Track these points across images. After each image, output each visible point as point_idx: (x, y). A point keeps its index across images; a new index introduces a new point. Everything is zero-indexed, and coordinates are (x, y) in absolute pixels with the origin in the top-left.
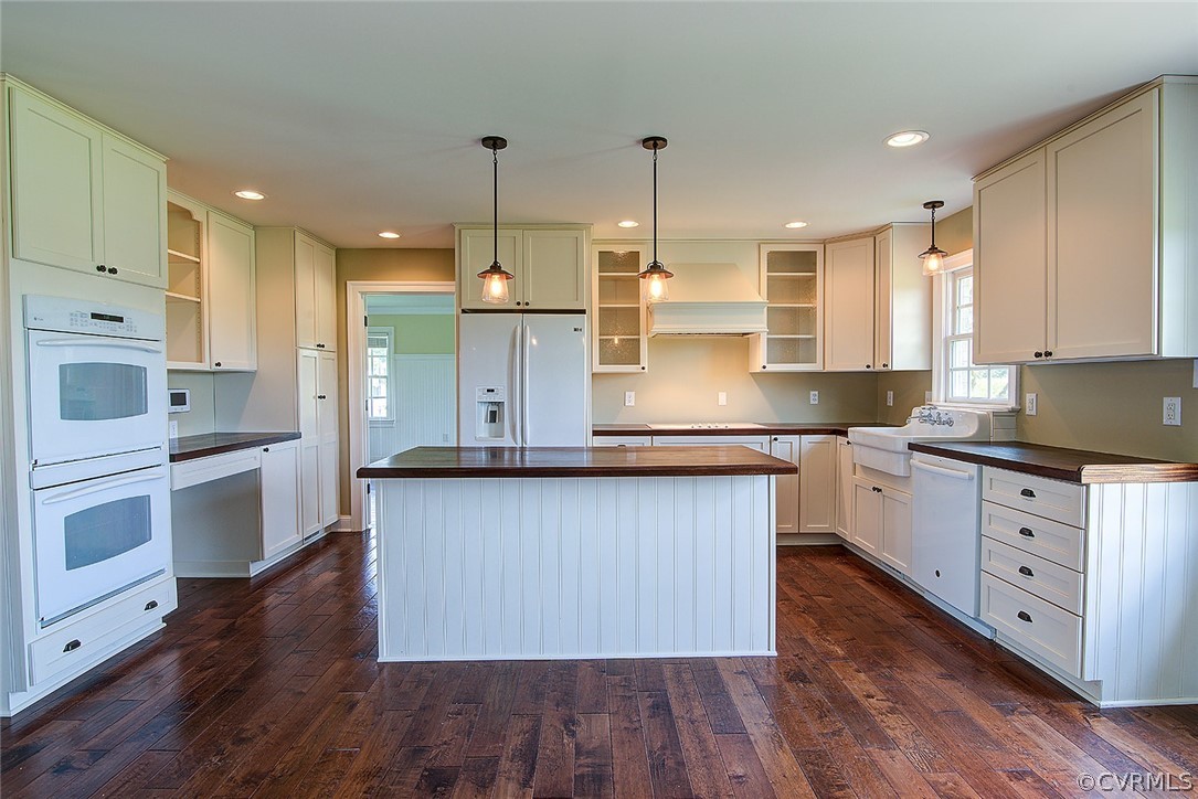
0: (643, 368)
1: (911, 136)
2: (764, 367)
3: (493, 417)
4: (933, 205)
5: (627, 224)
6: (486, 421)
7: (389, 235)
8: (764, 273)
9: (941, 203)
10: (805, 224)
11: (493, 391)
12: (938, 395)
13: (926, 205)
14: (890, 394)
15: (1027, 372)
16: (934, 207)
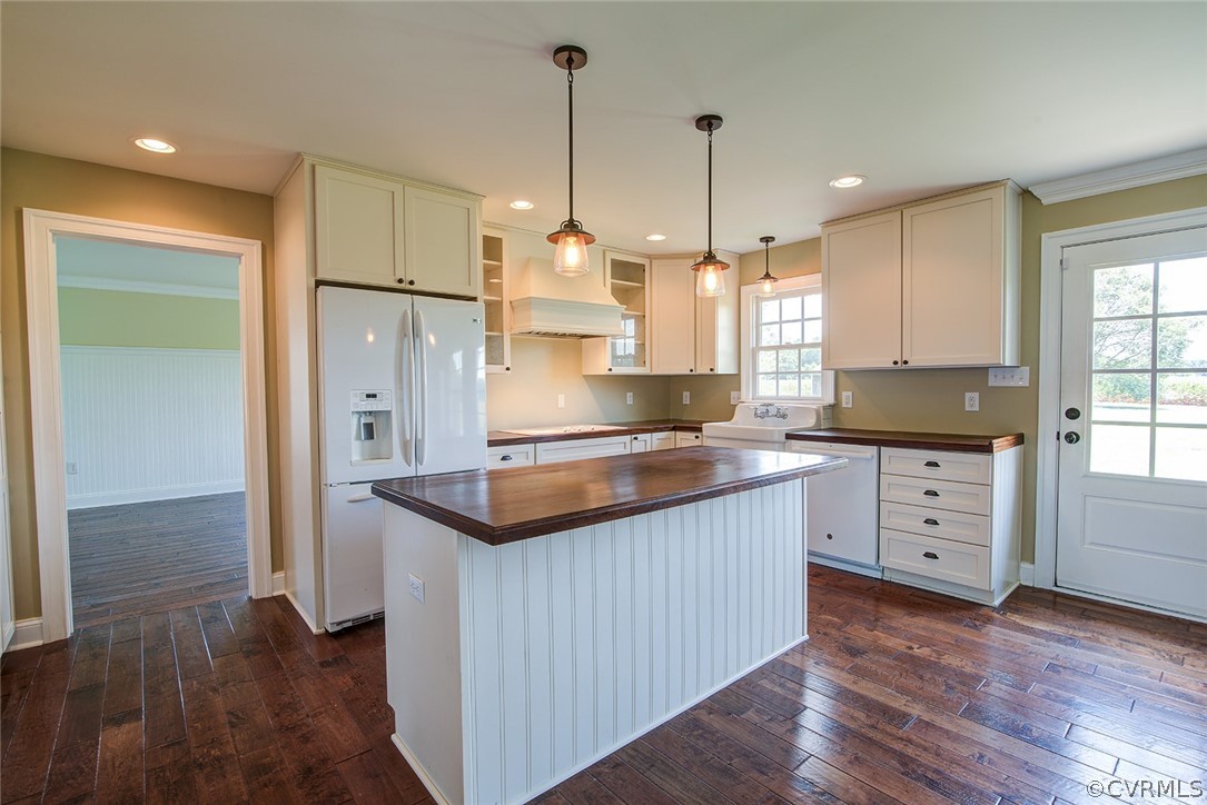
0: (508, 369)
1: (853, 179)
2: (610, 370)
3: (369, 431)
4: (767, 240)
5: (521, 205)
6: (358, 438)
7: (156, 146)
8: (609, 280)
9: (773, 239)
10: (664, 238)
11: (374, 396)
12: (746, 393)
13: (762, 240)
14: (686, 395)
15: (842, 375)
16: (767, 241)
